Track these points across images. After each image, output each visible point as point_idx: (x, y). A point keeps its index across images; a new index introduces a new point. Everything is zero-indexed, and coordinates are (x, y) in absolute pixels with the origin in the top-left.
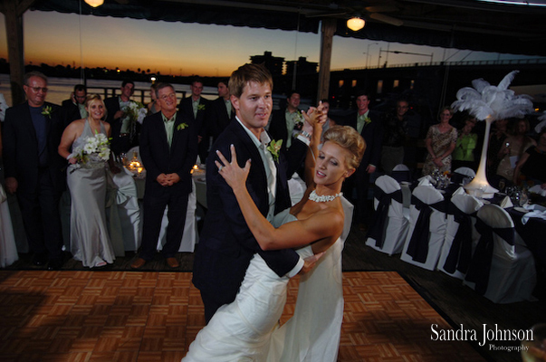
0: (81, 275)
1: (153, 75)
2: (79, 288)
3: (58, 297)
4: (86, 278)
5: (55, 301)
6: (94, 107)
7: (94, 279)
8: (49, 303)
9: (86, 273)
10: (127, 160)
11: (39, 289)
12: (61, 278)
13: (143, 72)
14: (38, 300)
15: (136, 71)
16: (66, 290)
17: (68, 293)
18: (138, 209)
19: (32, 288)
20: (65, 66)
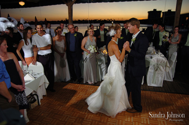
0: (87, 86)
1: (113, 21)
2: (86, 90)
3: (80, 92)
4: (88, 87)
5: (79, 93)
6: (90, 32)
7: (91, 88)
8: (77, 94)
9: (88, 85)
10: (102, 50)
11: (75, 89)
12: (81, 87)
13: (109, 20)
14: (74, 92)
15: (107, 20)
16: (82, 90)
17: (82, 91)
18: (105, 66)
19: (73, 89)
20: (85, 20)
